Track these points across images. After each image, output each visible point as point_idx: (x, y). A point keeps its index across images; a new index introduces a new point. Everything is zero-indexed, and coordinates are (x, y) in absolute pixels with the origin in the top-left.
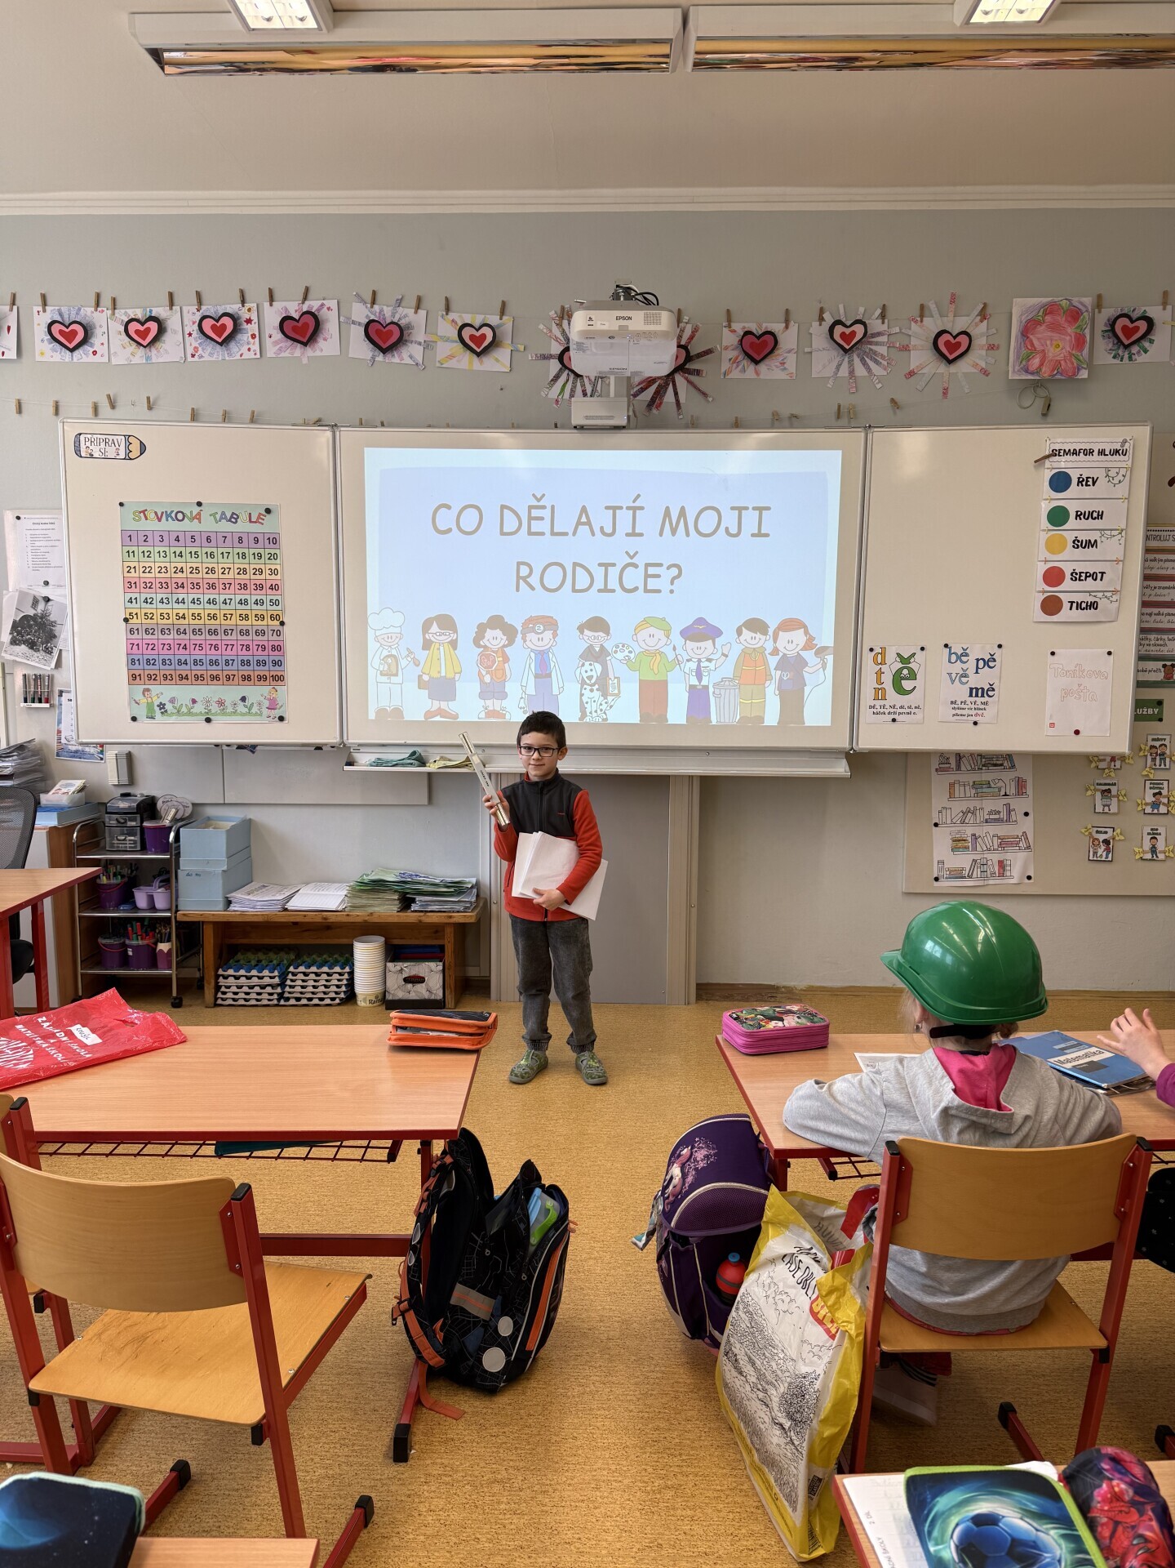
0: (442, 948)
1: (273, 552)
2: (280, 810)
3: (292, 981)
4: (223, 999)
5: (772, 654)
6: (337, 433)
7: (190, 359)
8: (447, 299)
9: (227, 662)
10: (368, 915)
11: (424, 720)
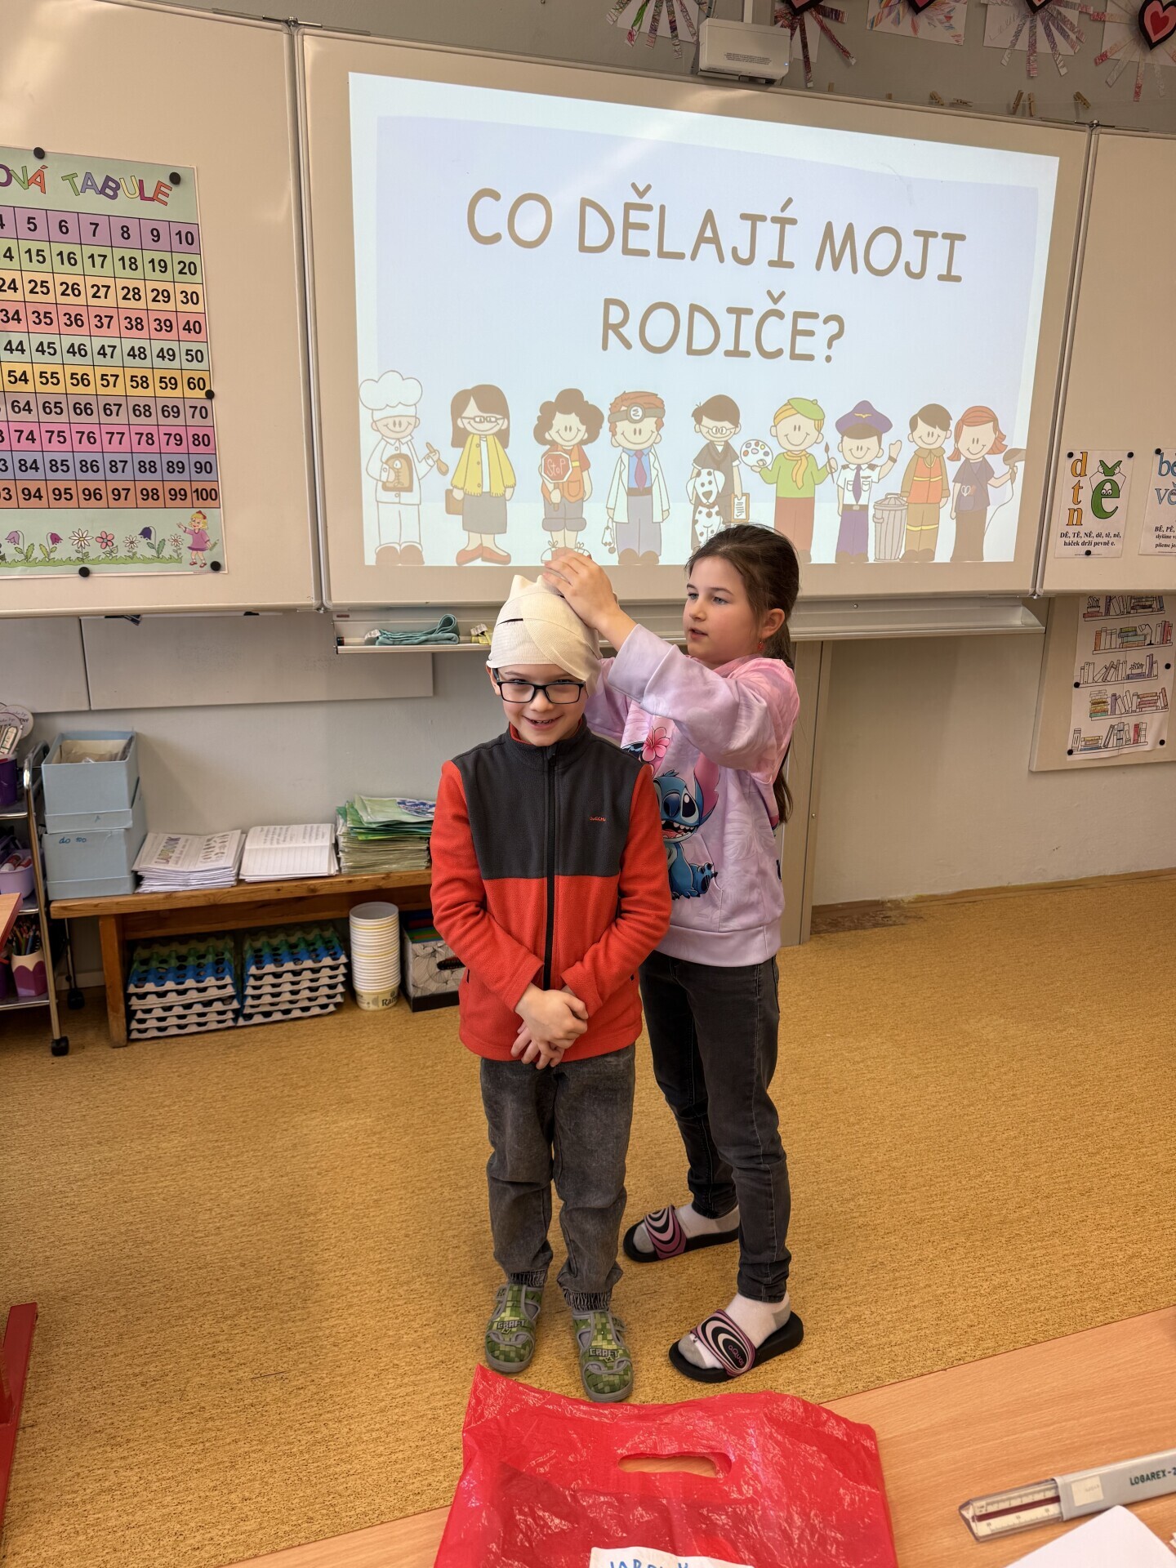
1: (187, 259)
3: (255, 988)
4: (140, 1031)
5: (951, 459)
9: (113, 464)
10: (383, 878)
11: (456, 565)
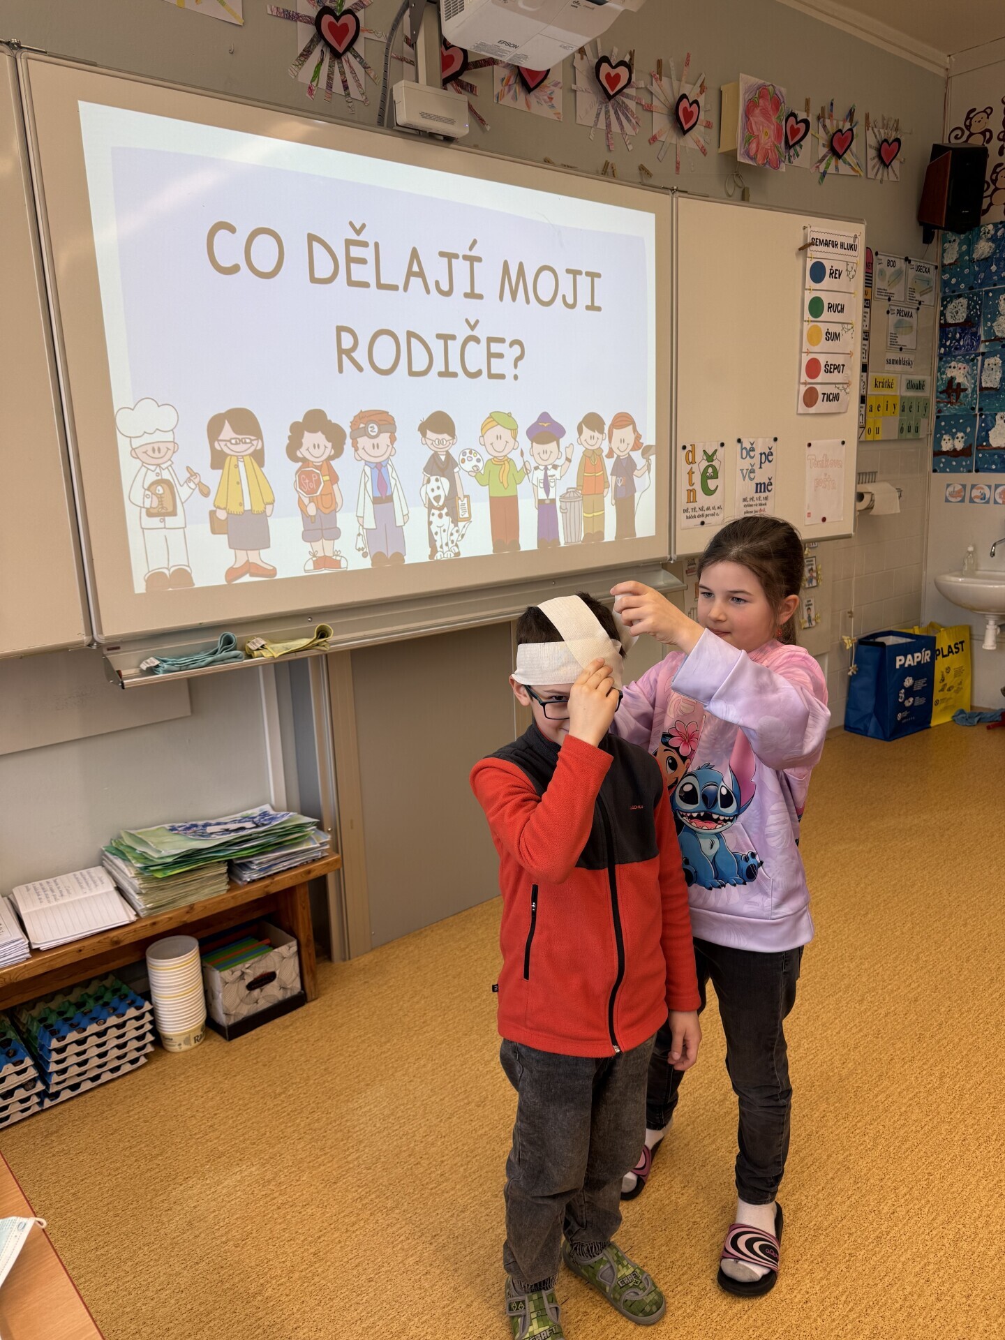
0: (294, 922)
3: (58, 1062)
5: (608, 456)
6: (23, 62)
10: (188, 912)
11: (225, 583)
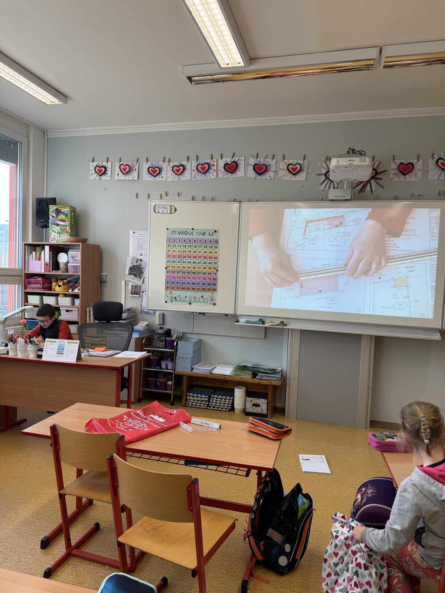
0: (267, 394)
1: (216, 245)
2: (212, 337)
3: (212, 400)
4: (188, 404)
6: (241, 205)
7: (193, 179)
8: (284, 155)
9: (198, 283)
10: (240, 378)
